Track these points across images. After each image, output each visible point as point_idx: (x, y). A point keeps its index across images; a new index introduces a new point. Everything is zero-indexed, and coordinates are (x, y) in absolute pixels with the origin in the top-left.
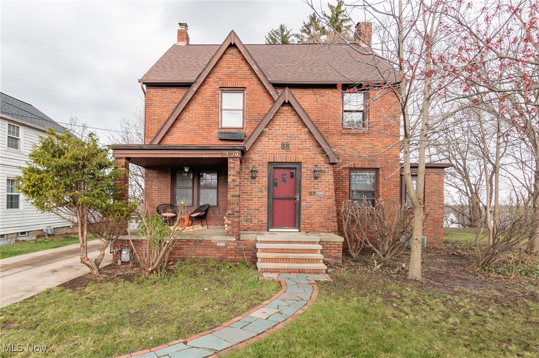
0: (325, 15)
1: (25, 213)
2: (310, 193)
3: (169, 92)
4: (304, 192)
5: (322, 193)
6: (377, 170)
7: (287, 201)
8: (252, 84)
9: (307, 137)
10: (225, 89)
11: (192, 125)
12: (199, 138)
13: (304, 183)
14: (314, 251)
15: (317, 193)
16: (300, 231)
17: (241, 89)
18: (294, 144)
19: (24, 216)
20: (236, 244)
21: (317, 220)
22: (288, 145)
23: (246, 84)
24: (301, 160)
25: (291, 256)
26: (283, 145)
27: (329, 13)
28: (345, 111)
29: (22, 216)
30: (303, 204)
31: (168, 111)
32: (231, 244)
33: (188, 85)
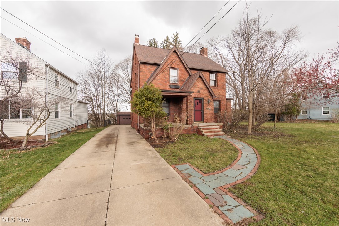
0: (172, 38)
1: (61, 120)
2: (207, 109)
3: (149, 67)
4: (205, 108)
5: (210, 109)
6: (220, 101)
7: (199, 112)
8: (181, 67)
9: (205, 89)
10: (171, 68)
11: (159, 81)
12: (162, 87)
13: (205, 105)
14: (217, 128)
15: (209, 109)
16: (204, 122)
17: (177, 69)
18: (202, 91)
19: (61, 122)
20: (191, 128)
21: (209, 118)
22: (200, 91)
23: (179, 67)
24: (204, 97)
25: (213, 130)
26: (198, 91)
27: (173, 37)
28: (211, 80)
29: (60, 122)
30: (205, 112)
31: (149, 75)
32: (189, 128)
33: (159, 65)
